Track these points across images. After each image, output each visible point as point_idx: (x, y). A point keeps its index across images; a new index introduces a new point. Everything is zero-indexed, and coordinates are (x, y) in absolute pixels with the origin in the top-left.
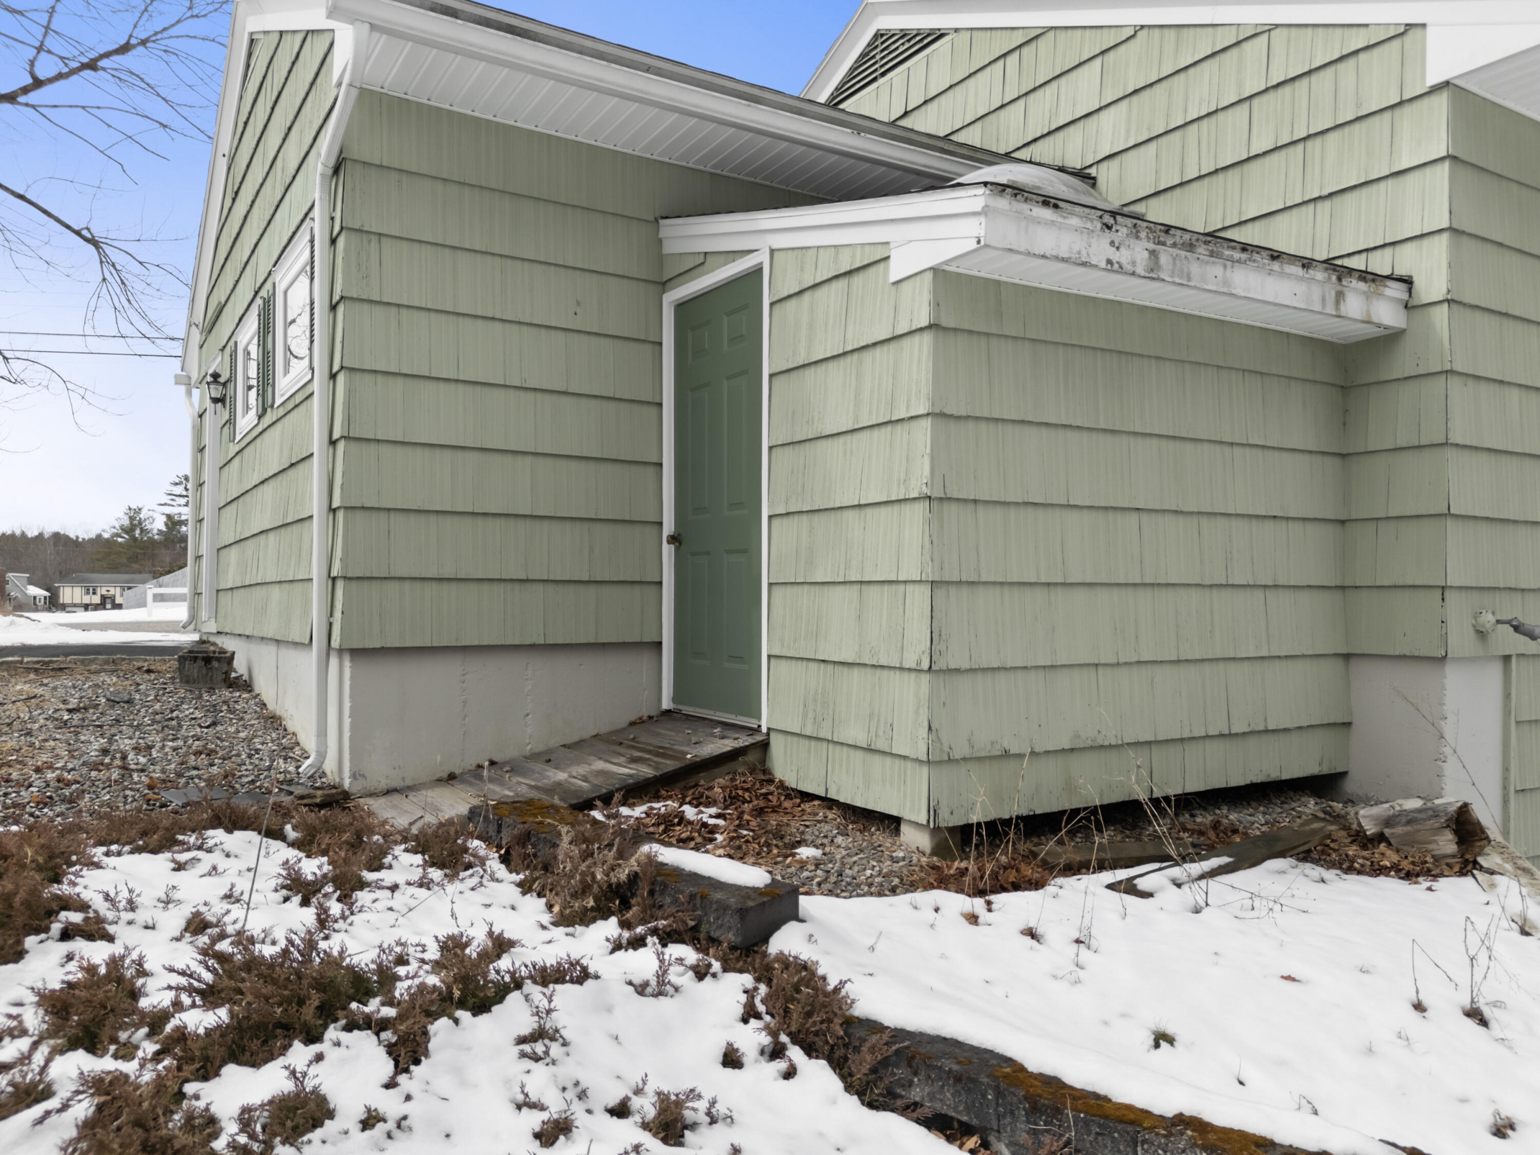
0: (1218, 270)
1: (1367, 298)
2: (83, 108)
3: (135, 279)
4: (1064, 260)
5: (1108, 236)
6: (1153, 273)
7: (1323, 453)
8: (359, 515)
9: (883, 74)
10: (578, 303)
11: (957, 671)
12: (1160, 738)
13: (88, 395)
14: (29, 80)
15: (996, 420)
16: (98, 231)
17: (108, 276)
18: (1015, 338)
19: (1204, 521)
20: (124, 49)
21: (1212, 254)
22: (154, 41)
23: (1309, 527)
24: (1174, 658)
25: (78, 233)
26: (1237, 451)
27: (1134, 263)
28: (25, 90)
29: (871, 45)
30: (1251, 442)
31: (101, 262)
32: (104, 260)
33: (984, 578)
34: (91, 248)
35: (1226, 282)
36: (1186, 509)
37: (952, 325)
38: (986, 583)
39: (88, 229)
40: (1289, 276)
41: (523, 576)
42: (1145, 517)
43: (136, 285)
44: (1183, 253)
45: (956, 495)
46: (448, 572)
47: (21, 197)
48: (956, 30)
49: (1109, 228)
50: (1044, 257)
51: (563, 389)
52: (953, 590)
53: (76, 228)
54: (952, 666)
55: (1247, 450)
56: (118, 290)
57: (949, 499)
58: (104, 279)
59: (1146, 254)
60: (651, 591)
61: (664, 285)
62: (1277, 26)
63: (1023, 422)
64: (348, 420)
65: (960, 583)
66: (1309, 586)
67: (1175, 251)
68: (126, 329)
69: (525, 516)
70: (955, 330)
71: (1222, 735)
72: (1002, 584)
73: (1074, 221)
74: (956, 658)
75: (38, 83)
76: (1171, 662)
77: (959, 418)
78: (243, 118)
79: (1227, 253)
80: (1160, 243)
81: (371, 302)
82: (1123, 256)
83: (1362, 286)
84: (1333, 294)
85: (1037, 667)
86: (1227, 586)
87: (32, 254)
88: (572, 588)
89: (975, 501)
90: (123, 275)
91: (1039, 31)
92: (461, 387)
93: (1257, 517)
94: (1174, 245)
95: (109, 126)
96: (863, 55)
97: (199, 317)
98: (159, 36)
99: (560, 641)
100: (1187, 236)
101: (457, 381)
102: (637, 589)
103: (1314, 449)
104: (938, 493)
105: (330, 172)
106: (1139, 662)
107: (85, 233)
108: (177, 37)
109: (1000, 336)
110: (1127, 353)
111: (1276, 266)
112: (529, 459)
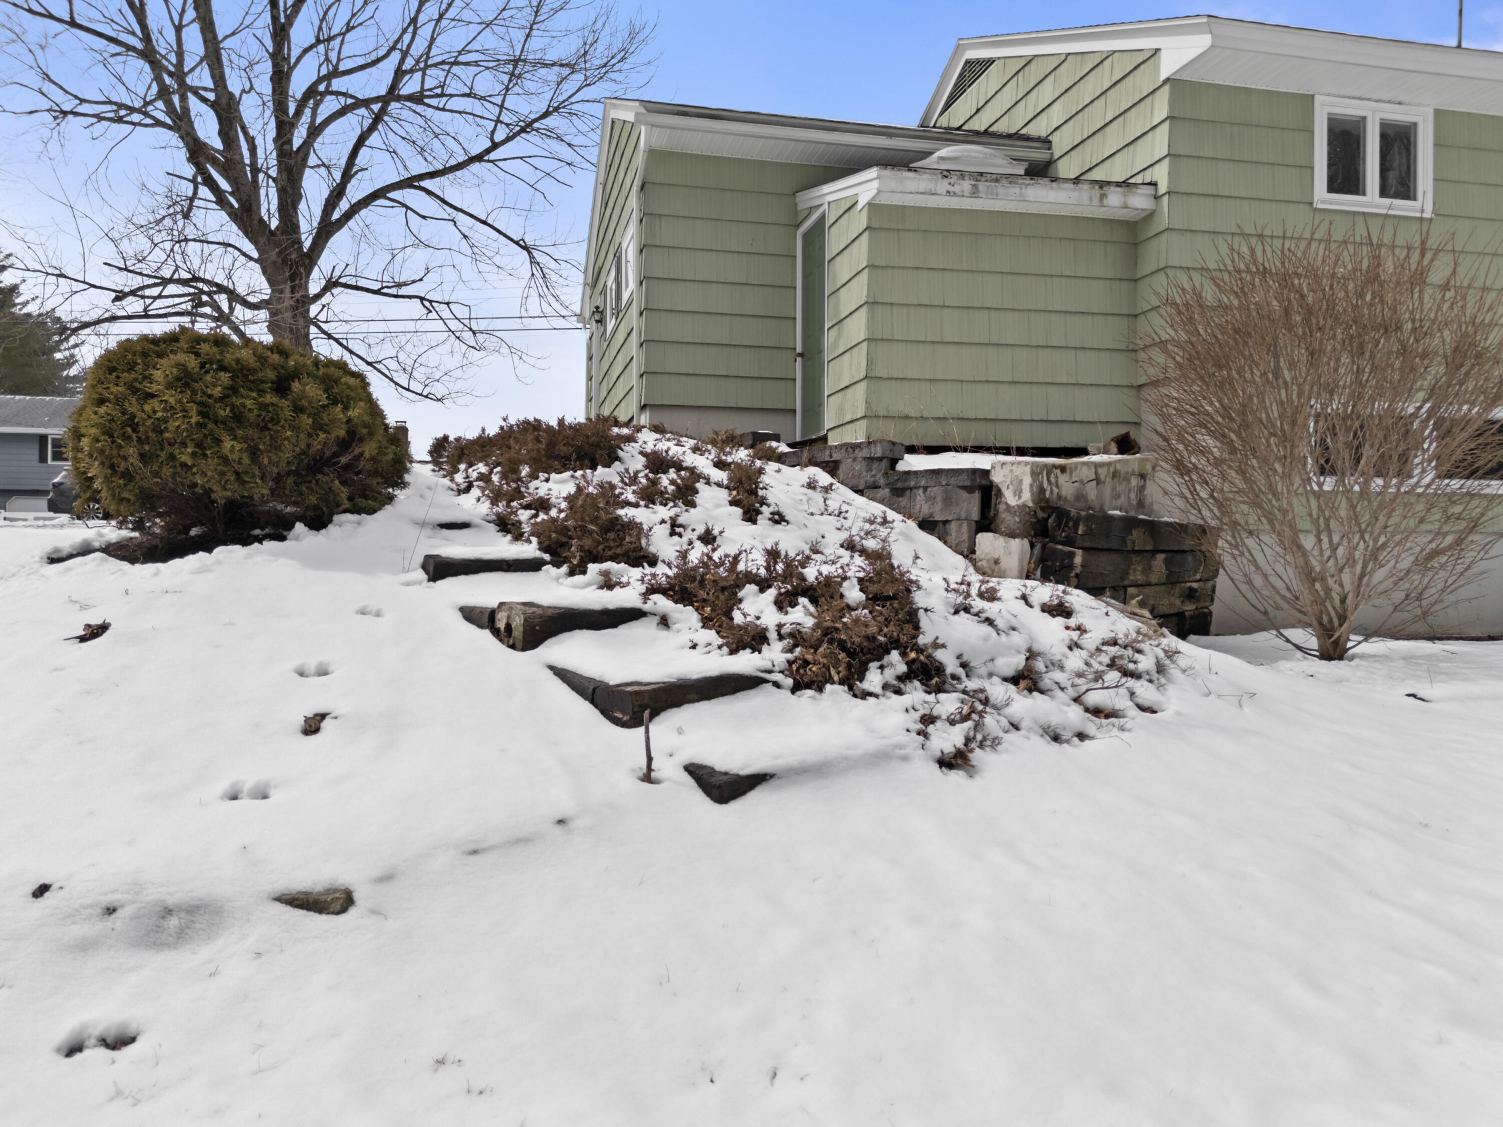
0: (1017, 190)
1: (1125, 196)
2: (521, 158)
3: (552, 273)
4: (922, 193)
5: (946, 181)
6: (975, 193)
7: (1120, 280)
8: (652, 344)
9: (969, 86)
10: (753, 240)
11: (881, 378)
12: (1000, 417)
13: (524, 356)
14: (489, 144)
15: (903, 268)
16: (529, 241)
17: (535, 272)
18: (914, 230)
19: (1032, 315)
20: (546, 115)
21: (1010, 183)
22: (564, 107)
23: (1110, 318)
24: (1010, 380)
25: (517, 243)
26: (1055, 280)
27: (963, 191)
28: (488, 151)
29: (964, 69)
30: (1064, 274)
31: (531, 262)
32: (533, 261)
33: (896, 338)
34: (525, 252)
35: (1021, 195)
36: (1018, 308)
37: (877, 226)
38: (897, 341)
39: (523, 240)
40: (1065, 189)
41: (725, 374)
42: (993, 313)
43: (553, 277)
44: (993, 184)
45: (880, 301)
46: (691, 372)
47: (484, 222)
48: (999, 58)
49: (946, 177)
50: (911, 193)
51: (745, 282)
52: (879, 343)
53: (516, 239)
54: (878, 375)
55: (1063, 279)
56: (541, 281)
57: (877, 303)
58: (533, 275)
59: (970, 187)
60: (790, 383)
61: (798, 226)
62: (1115, 51)
63: (917, 268)
64: (647, 301)
65: (883, 340)
66: (1108, 349)
67: (988, 184)
68: (548, 310)
69: (727, 345)
70: (880, 229)
71: (1042, 421)
72: (907, 341)
73: (926, 176)
74: (880, 372)
75: (495, 146)
76: (1009, 382)
77: (882, 267)
78: (609, 163)
79: (1020, 181)
80: (977, 181)
81: (656, 246)
82: (957, 189)
83: (1118, 189)
84: (1098, 195)
85: (926, 380)
86: (1047, 346)
87: (489, 262)
88: (750, 381)
89: (892, 304)
90: (545, 270)
91: (1030, 58)
92: (697, 284)
93: (1070, 312)
94: (986, 181)
95: (536, 168)
96: (960, 75)
97: (590, 280)
98: (566, 103)
99: (744, 406)
100: (995, 176)
101: (695, 281)
102: (783, 383)
103: (1112, 277)
104: (871, 300)
105: (639, 189)
106: (987, 381)
107: (521, 242)
108: (578, 102)
109: (905, 230)
110: (981, 234)
111: (1054, 185)
112: (728, 317)
